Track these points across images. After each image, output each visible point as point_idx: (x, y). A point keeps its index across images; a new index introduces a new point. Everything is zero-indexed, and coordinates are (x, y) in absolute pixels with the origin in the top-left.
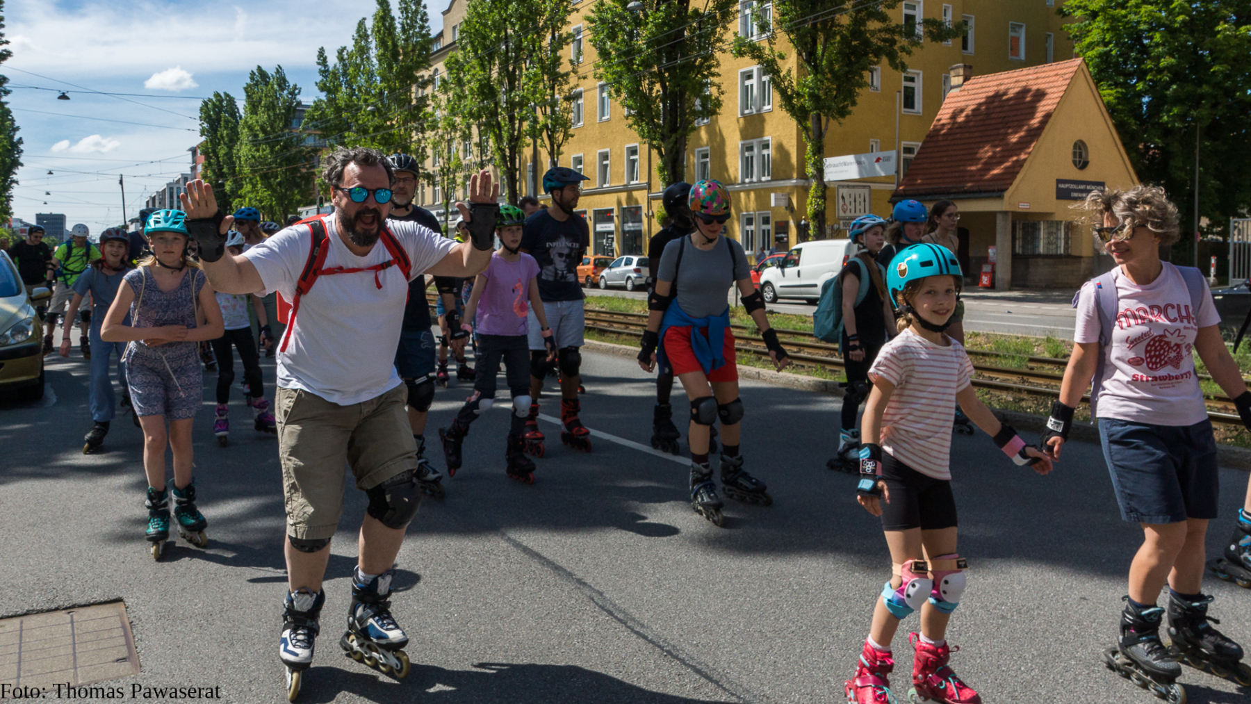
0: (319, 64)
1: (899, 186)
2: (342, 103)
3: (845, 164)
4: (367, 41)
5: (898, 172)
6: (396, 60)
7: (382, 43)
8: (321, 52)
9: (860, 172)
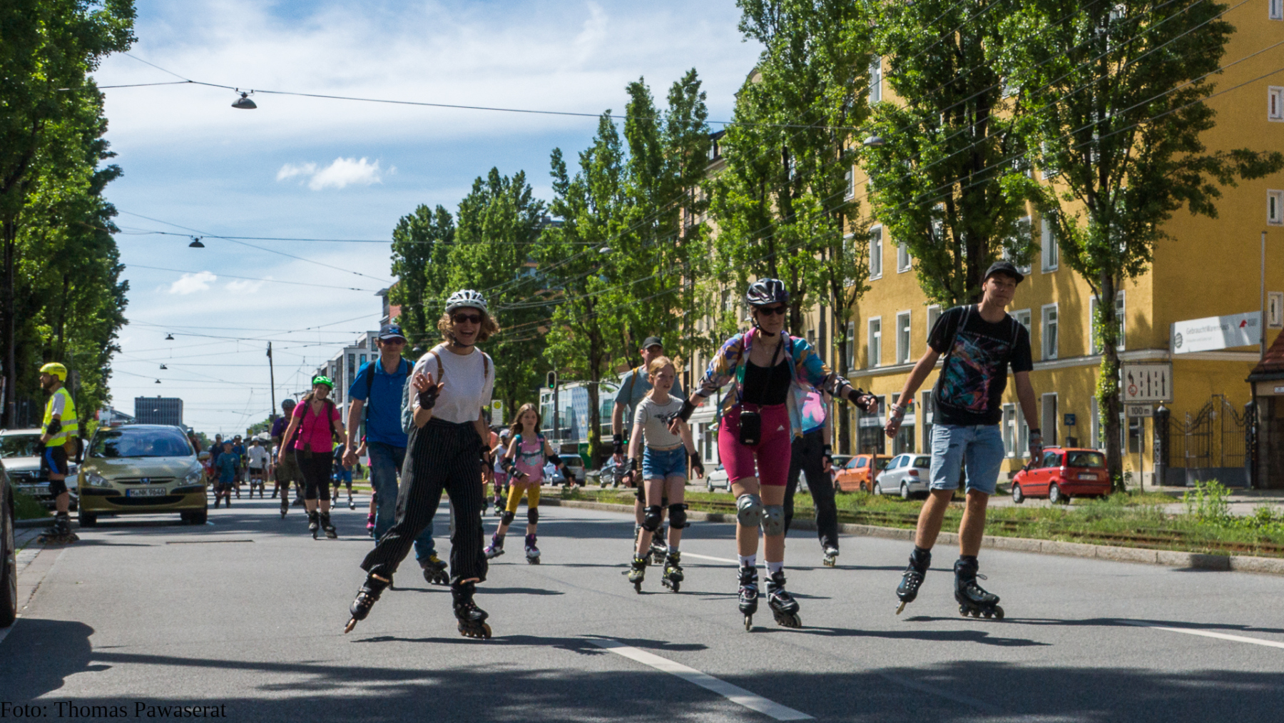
0: (554, 175)
1: (1264, 358)
2: (583, 234)
3: (1209, 329)
4: (616, 143)
5: (1263, 340)
6: (655, 171)
7: (636, 147)
8: (557, 157)
9: (1227, 341)
